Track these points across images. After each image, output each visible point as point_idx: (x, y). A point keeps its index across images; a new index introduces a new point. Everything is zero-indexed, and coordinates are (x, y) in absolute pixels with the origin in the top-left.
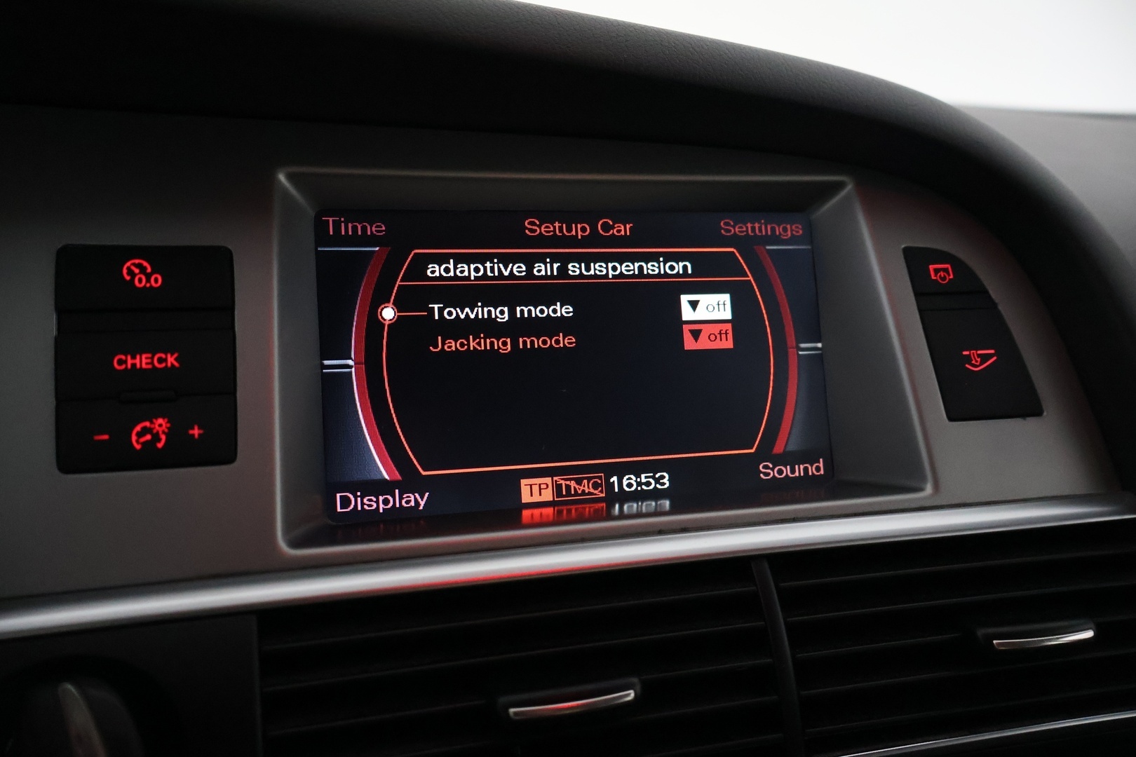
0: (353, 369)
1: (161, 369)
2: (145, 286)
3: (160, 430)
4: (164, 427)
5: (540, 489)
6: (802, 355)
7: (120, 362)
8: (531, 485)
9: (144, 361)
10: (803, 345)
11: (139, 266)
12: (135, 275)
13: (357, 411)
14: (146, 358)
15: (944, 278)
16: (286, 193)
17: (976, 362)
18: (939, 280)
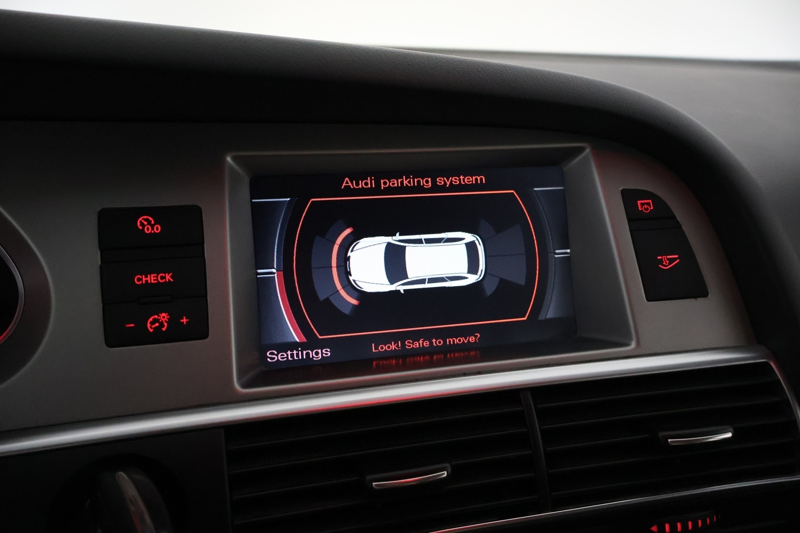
0: (276, 275)
1: (163, 283)
2: (151, 232)
4: (165, 319)
6: (557, 257)
9: (152, 278)
10: (557, 251)
11: (146, 220)
12: (145, 225)
14: (154, 277)
15: (647, 209)
16: (232, 169)
17: (666, 263)
18: (644, 210)
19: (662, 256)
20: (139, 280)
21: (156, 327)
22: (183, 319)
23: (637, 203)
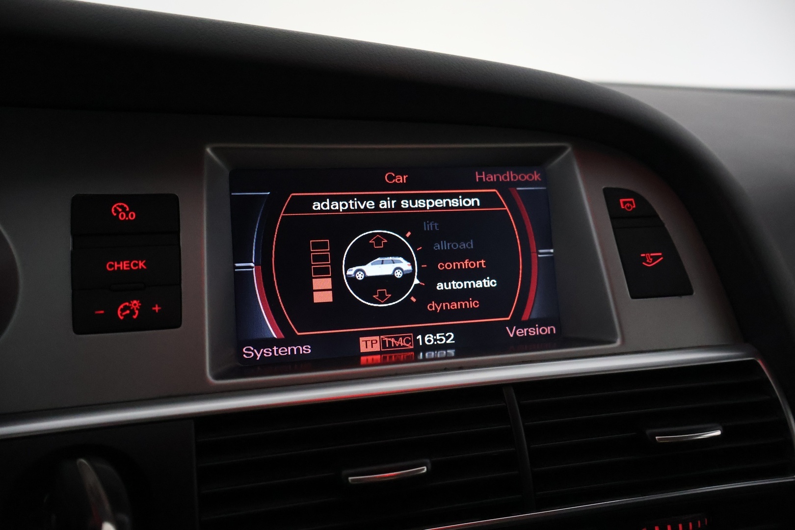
0: (254, 269)
1: (135, 270)
2: (125, 219)
3: (135, 307)
4: (137, 306)
5: (372, 344)
6: (540, 257)
7: (111, 266)
8: (366, 341)
9: (125, 265)
10: (541, 251)
11: (121, 207)
12: (119, 212)
13: (257, 295)
14: (126, 264)
15: (629, 208)
16: (211, 160)
17: (650, 260)
18: (626, 209)
19: (645, 254)
21: (127, 314)
22: (155, 307)
23: (619, 201)
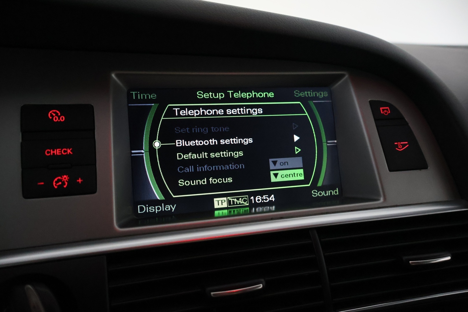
0: (144, 154)
1: (65, 155)
2: (58, 121)
3: (65, 180)
6: (328, 146)
10: (329, 142)
12: (54, 116)
13: (146, 171)
14: (59, 151)
16: (115, 82)
17: (400, 147)
18: (384, 113)
19: (397, 142)
20: (48, 152)
21: (59, 185)
23: (380, 109)
